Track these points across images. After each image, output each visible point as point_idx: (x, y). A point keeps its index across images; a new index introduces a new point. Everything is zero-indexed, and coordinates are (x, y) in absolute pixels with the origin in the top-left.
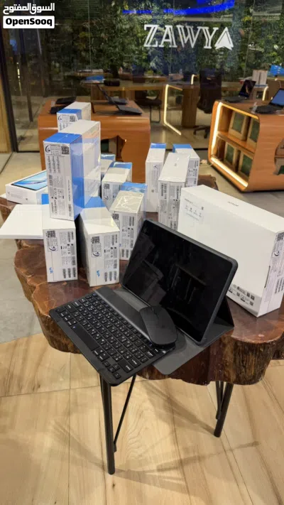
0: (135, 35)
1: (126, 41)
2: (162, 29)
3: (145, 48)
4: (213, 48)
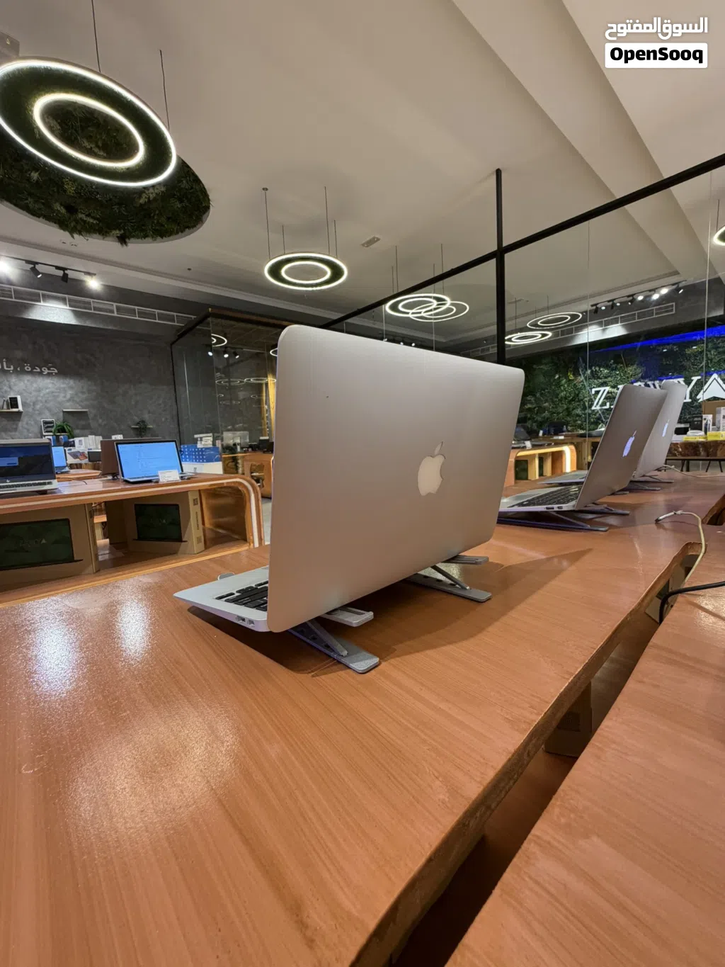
0: (582, 400)
1: (571, 406)
2: (615, 390)
3: (594, 410)
4: (694, 401)
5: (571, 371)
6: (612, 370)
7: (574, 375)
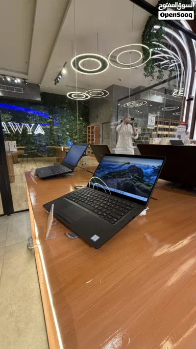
4: (33, 134)
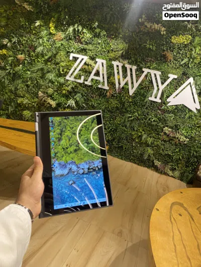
4: (164, 103)
5: (54, 22)
6: (95, 36)
7: (56, 27)
